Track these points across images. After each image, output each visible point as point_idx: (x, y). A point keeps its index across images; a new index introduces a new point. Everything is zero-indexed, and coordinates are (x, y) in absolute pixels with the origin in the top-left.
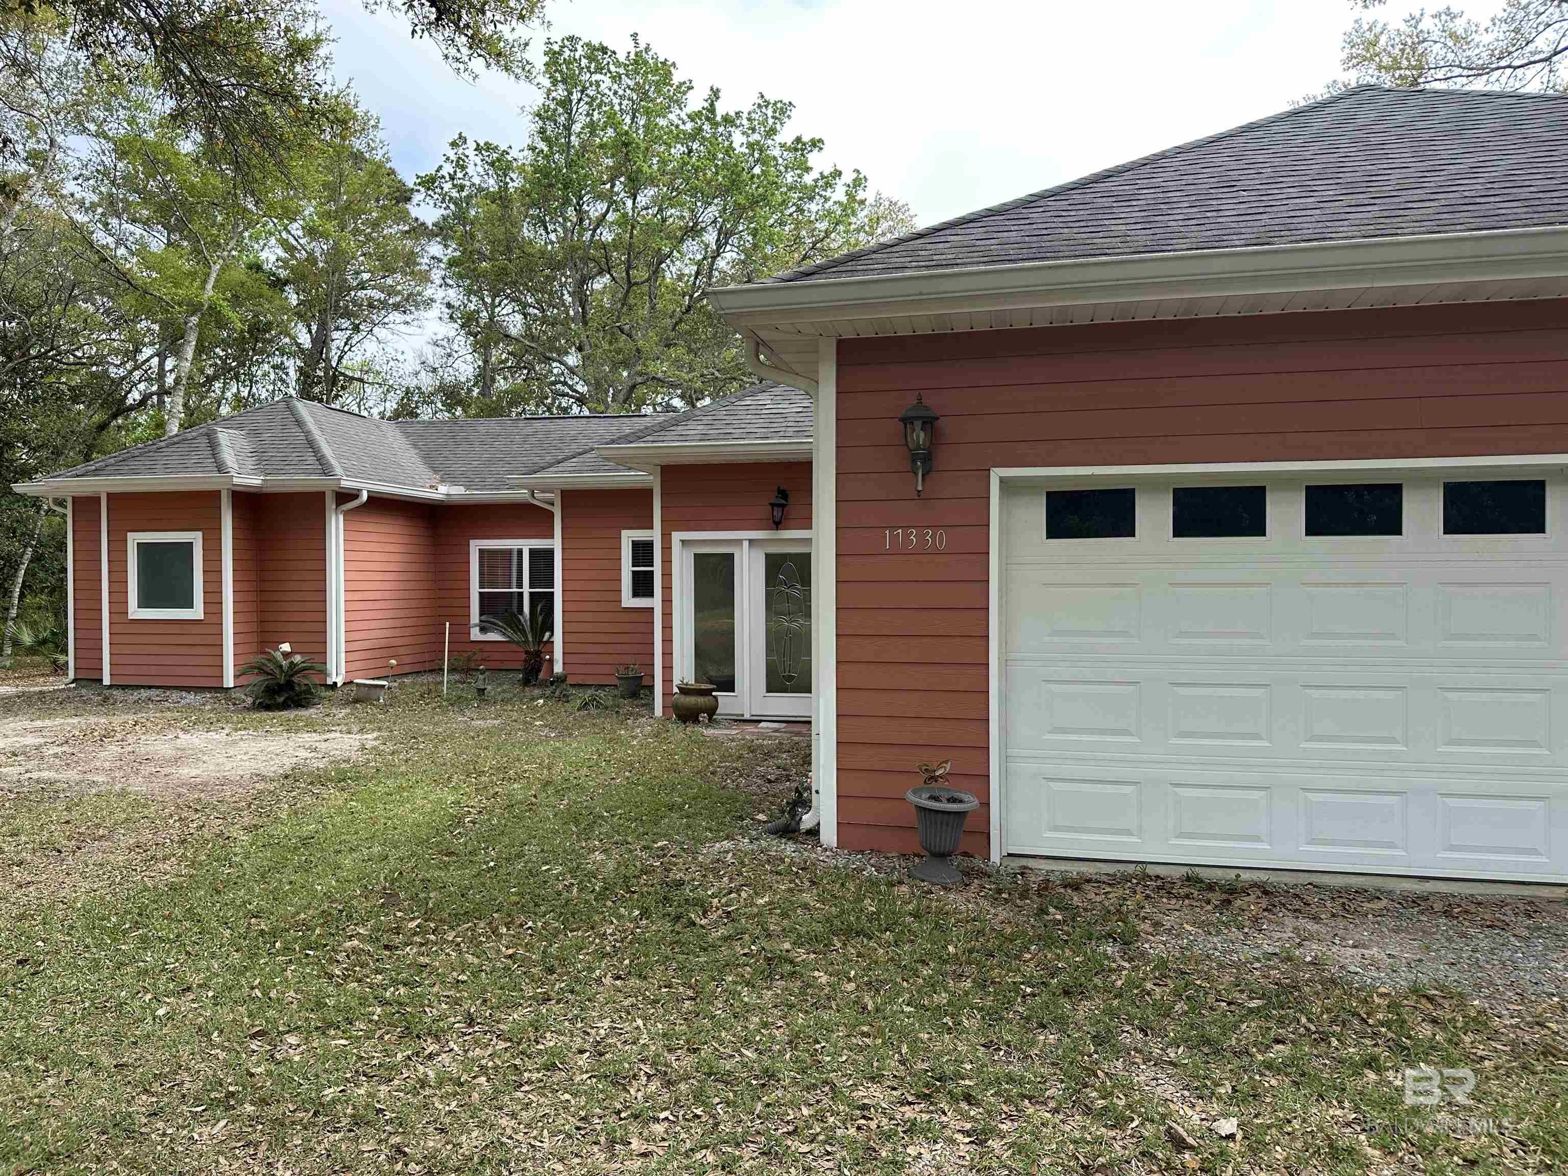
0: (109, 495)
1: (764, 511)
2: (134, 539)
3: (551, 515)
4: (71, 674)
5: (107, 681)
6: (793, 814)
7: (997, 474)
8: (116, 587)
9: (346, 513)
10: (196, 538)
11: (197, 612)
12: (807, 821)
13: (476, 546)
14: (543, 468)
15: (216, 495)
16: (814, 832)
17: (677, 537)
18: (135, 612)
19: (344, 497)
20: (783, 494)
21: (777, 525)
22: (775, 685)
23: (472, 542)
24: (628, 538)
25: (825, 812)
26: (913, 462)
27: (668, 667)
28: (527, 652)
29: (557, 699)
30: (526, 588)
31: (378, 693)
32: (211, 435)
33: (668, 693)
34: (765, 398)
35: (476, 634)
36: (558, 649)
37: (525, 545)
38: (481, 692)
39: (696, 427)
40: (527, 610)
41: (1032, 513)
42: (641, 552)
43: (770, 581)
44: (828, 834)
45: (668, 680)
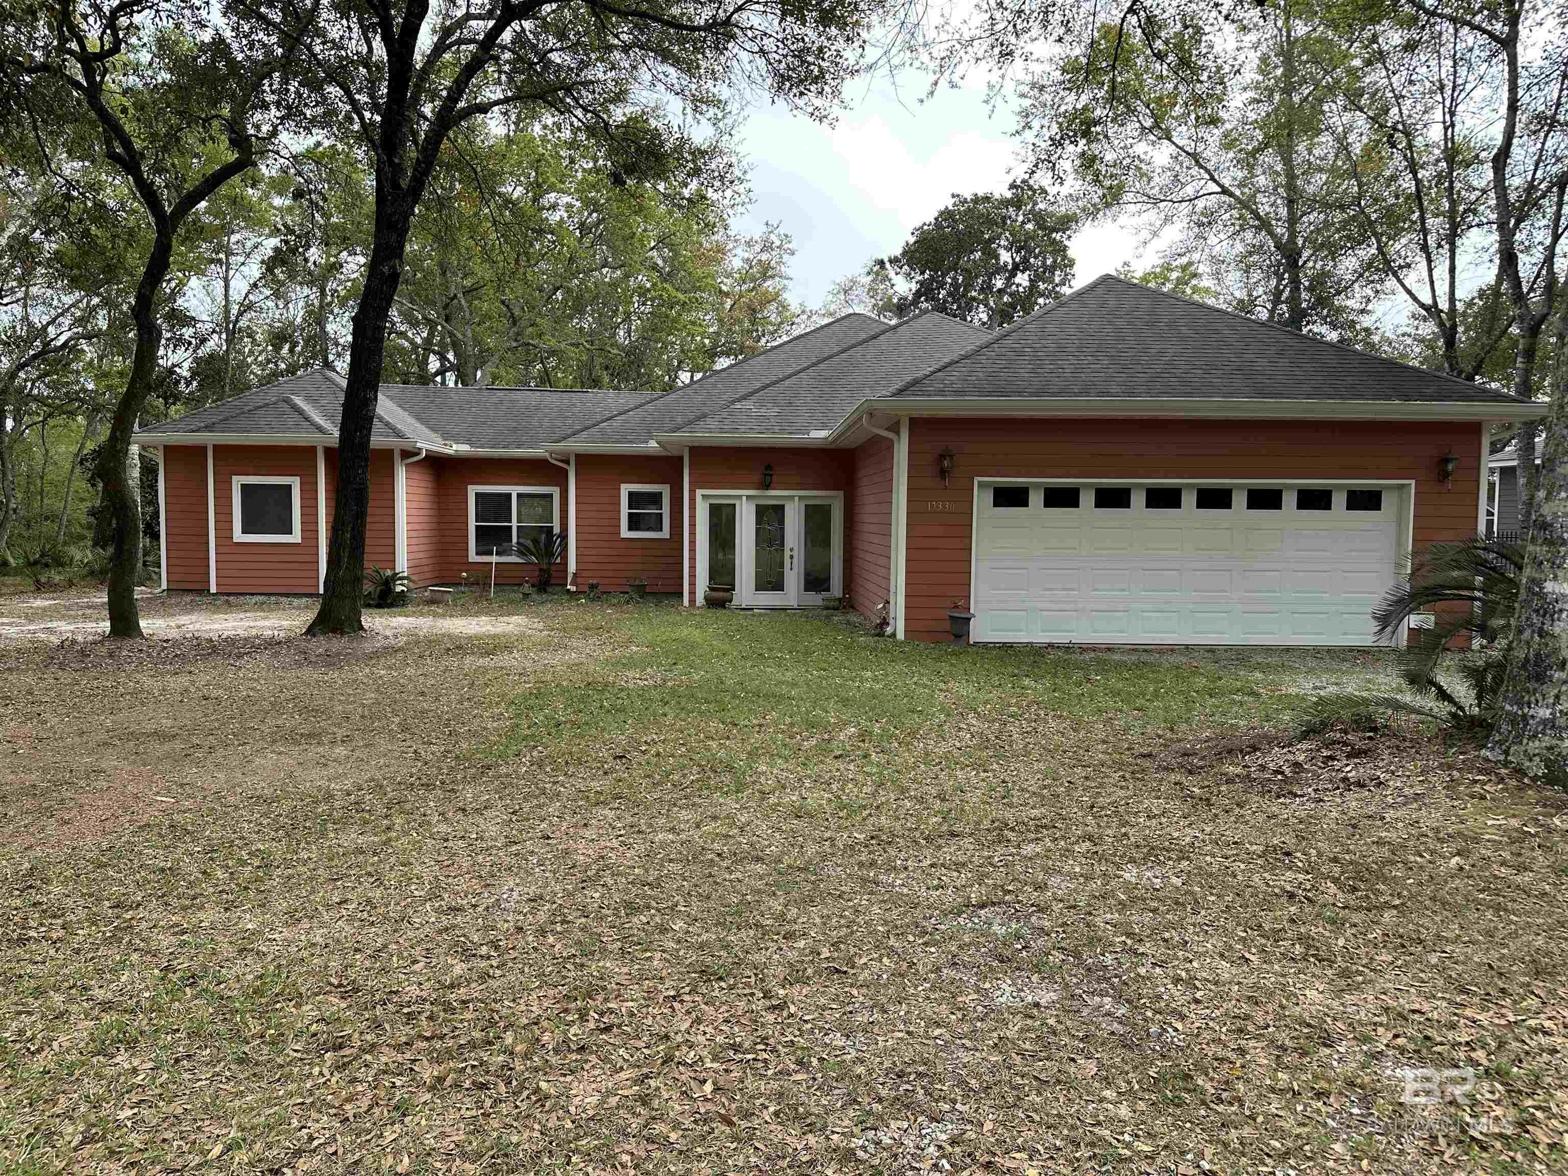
0: (214, 446)
1: (756, 478)
2: (238, 481)
3: (566, 472)
4: (164, 586)
5: (213, 590)
6: (882, 628)
7: (976, 480)
8: (222, 517)
9: (407, 465)
10: (295, 483)
11: (296, 537)
12: (889, 630)
13: (472, 491)
14: (565, 438)
15: (312, 450)
16: (894, 635)
17: (699, 493)
18: (239, 536)
19: (406, 454)
20: (769, 467)
21: (767, 487)
22: (761, 586)
23: (469, 487)
24: (625, 489)
25: (899, 626)
26: (943, 473)
27: (693, 576)
28: (541, 570)
29: (593, 600)
30: (514, 524)
31: (447, 596)
32: (287, 401)
33: (692, 593)
34: (748, 404)
35: (473, 557)
36: (572, 567)
37: (514, 490)
38: (526, 595)
39: (712, 423)
40: (515, 540)
41: (989, 497)
42: (634, 499)
43: (759, 521)
44: (901, 635)
45: (692, 584)
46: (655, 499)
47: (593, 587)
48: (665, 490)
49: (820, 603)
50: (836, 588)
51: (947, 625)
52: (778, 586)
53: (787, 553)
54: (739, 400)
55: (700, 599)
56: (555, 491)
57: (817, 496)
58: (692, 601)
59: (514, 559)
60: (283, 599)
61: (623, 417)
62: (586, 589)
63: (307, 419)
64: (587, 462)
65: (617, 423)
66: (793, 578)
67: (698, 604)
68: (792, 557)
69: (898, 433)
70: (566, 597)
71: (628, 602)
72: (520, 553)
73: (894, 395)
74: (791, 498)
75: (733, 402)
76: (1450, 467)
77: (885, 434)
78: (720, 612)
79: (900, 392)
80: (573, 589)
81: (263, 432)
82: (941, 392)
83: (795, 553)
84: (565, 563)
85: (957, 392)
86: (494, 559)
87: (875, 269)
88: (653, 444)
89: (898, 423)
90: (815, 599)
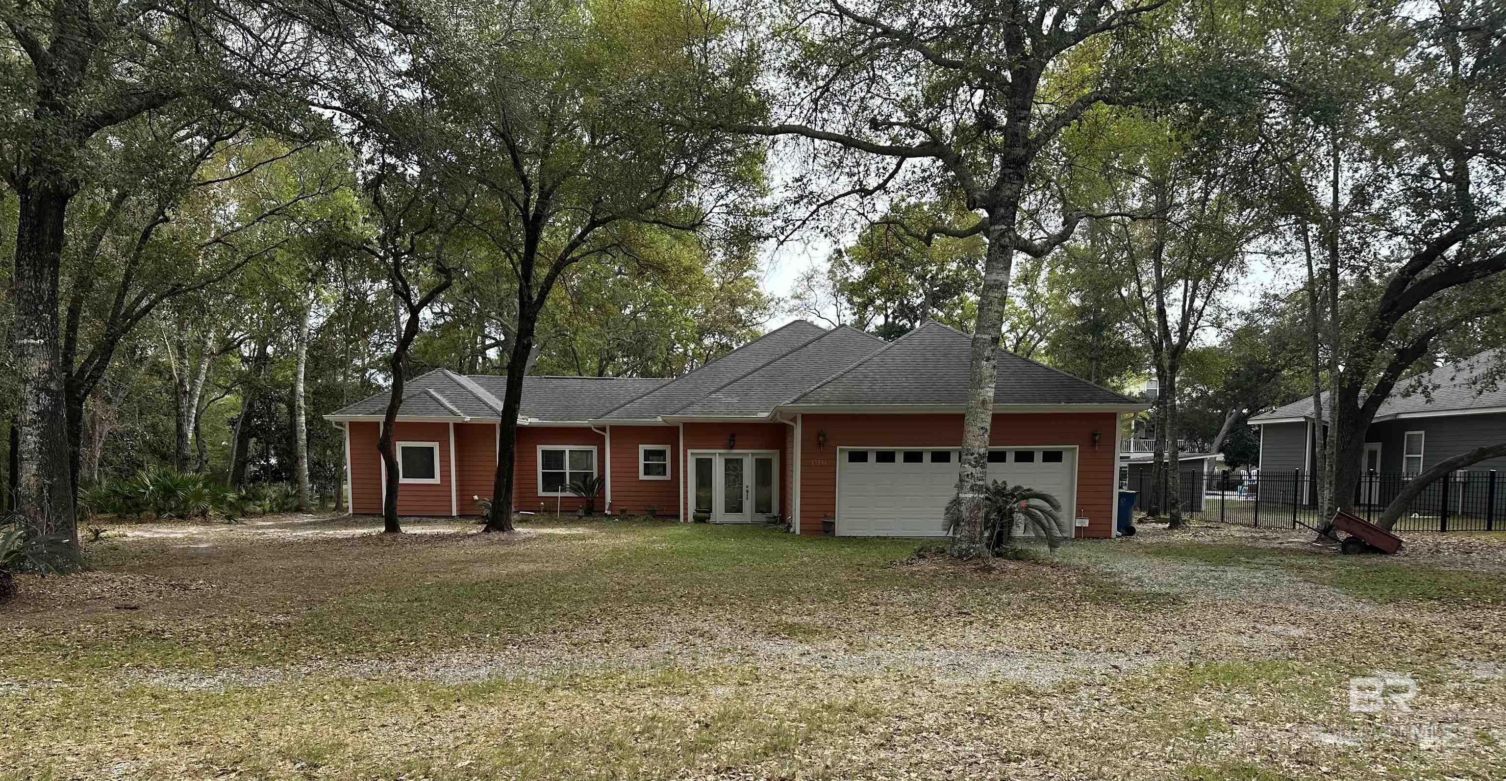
1: (725, 442)
2: (399, 445)
3: (603, 437)
4: (351, 511)
6: (788, 529)
7: (838, 448)
10: (436, 446)
11: (437, 480)
12: (792, 530)
13: (540, 448)
14: (603, 415)
15: (447, 425)
16: (794, 532)
17: (689, 451)
18: (401, 480)
20: (733, 435)
21: (732, 448)
22: (728, 510)
23: (538, 446)
24: (642, 448)
25: (797, 527)
26: (819, 444)
27: (686, 504)
28: (588, 501)
29: (623, 520)
30: (567, 470)
31: (531, 518)
32: (427, 393)
33: (686, 514)
34: (720, 395)
35: (541, 493)
36: (608, 499)
37: (567, 448)
38: (580, 517)
39: (697, 408)
40: (568, 482)
41: (846, 456)
42: (648, 454)
43: (727, 469)
44: (798, 532)
45: (686, 509)
46: (662, 453)
47: (623, 511)
48: (668, 448)
49: (765, 520)
50: (775, 511)
51: (821, 527)
52: (739, 510)
53: (745, 489)
54: (714, 392)
55: (690, 518)
56: (594, 449)
57: (763, 453)
58: (686, 519)
59: (568, 494)
60: (430, 519)
61: (640, 400)
62: (619, 513)
63: (442, 405)
64: (617, 431)
65: (636, 405)
66: (748, 505)
67: (689, 521)
68: (747, 491)
69: (796, 423)
70: (605, 519)
71: (645, 520)
72: (573, 489)
73: (792, 403)
74: (747, 454)
75: (711, 393)
76: (1097, 438)
77: (791, 423)
78: (703, 525)
79: (795, 401)
80: (609, 513)
81: (416, 414)
82: (817, 401)
83: (749, 489)
84: (604, 497)
85: (827, 401)
86: (559, 494)
87: (834, 257)
88: (659, 419)
89: (796, 417)
90: (761, 518)
